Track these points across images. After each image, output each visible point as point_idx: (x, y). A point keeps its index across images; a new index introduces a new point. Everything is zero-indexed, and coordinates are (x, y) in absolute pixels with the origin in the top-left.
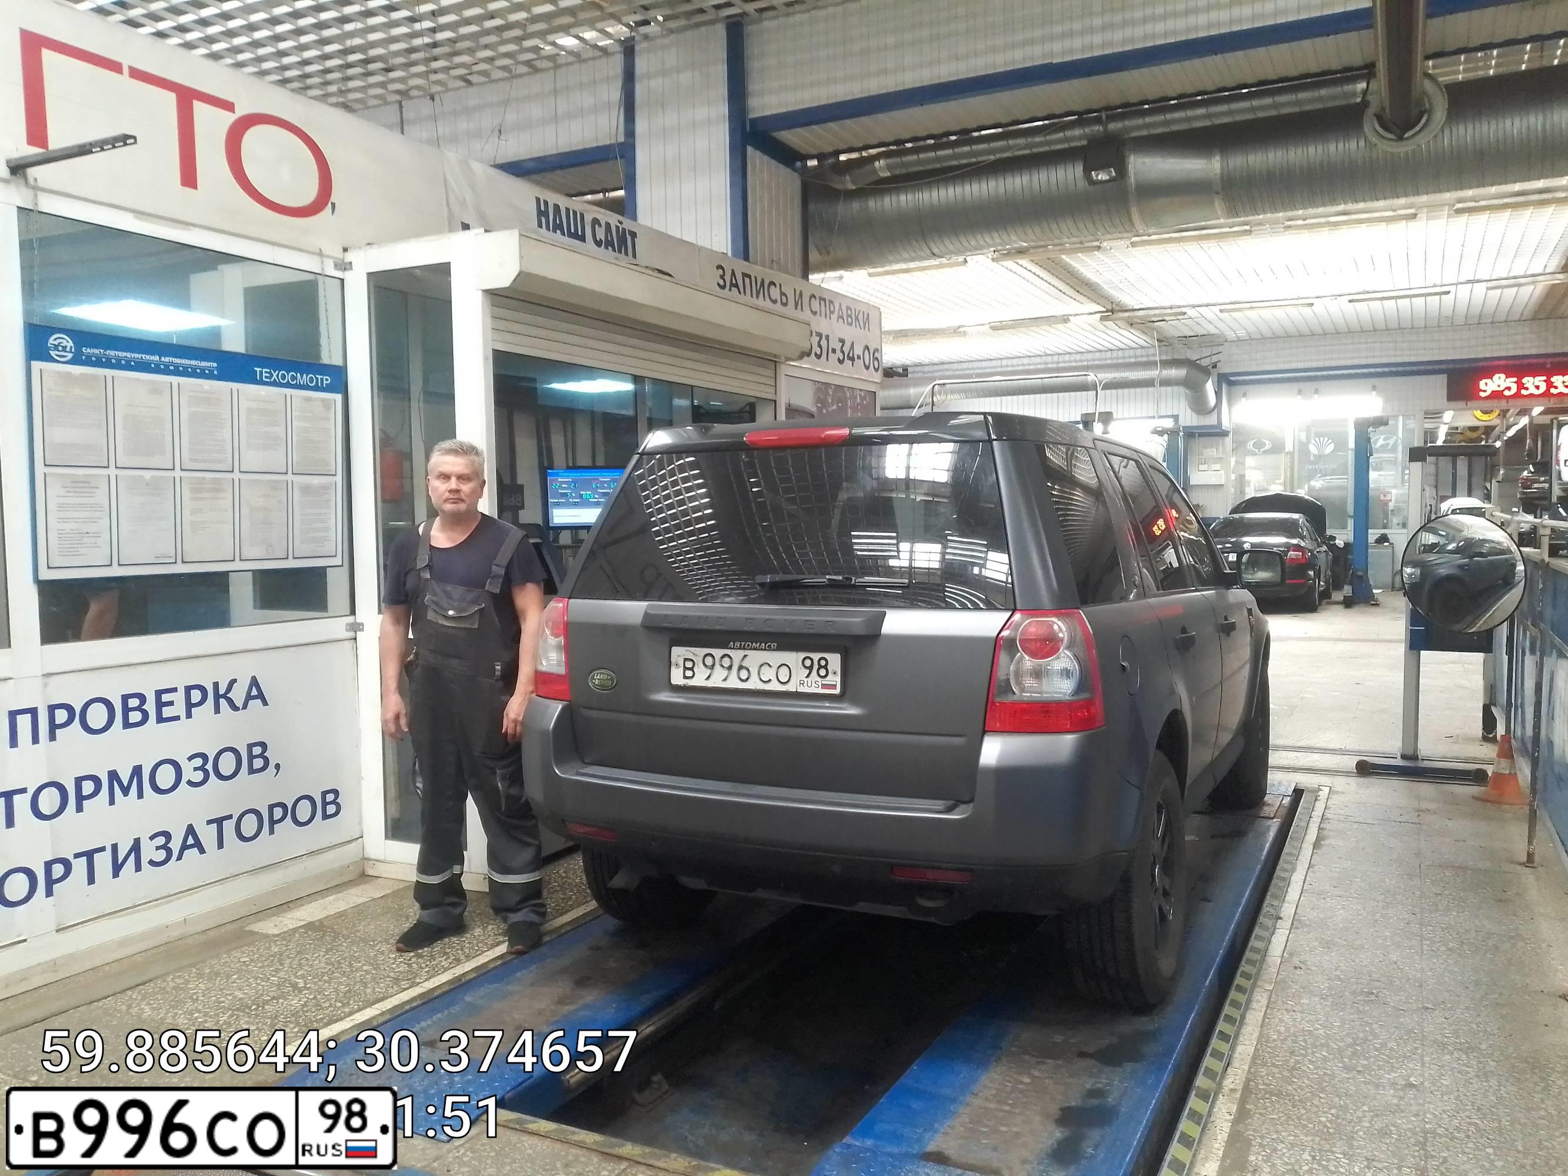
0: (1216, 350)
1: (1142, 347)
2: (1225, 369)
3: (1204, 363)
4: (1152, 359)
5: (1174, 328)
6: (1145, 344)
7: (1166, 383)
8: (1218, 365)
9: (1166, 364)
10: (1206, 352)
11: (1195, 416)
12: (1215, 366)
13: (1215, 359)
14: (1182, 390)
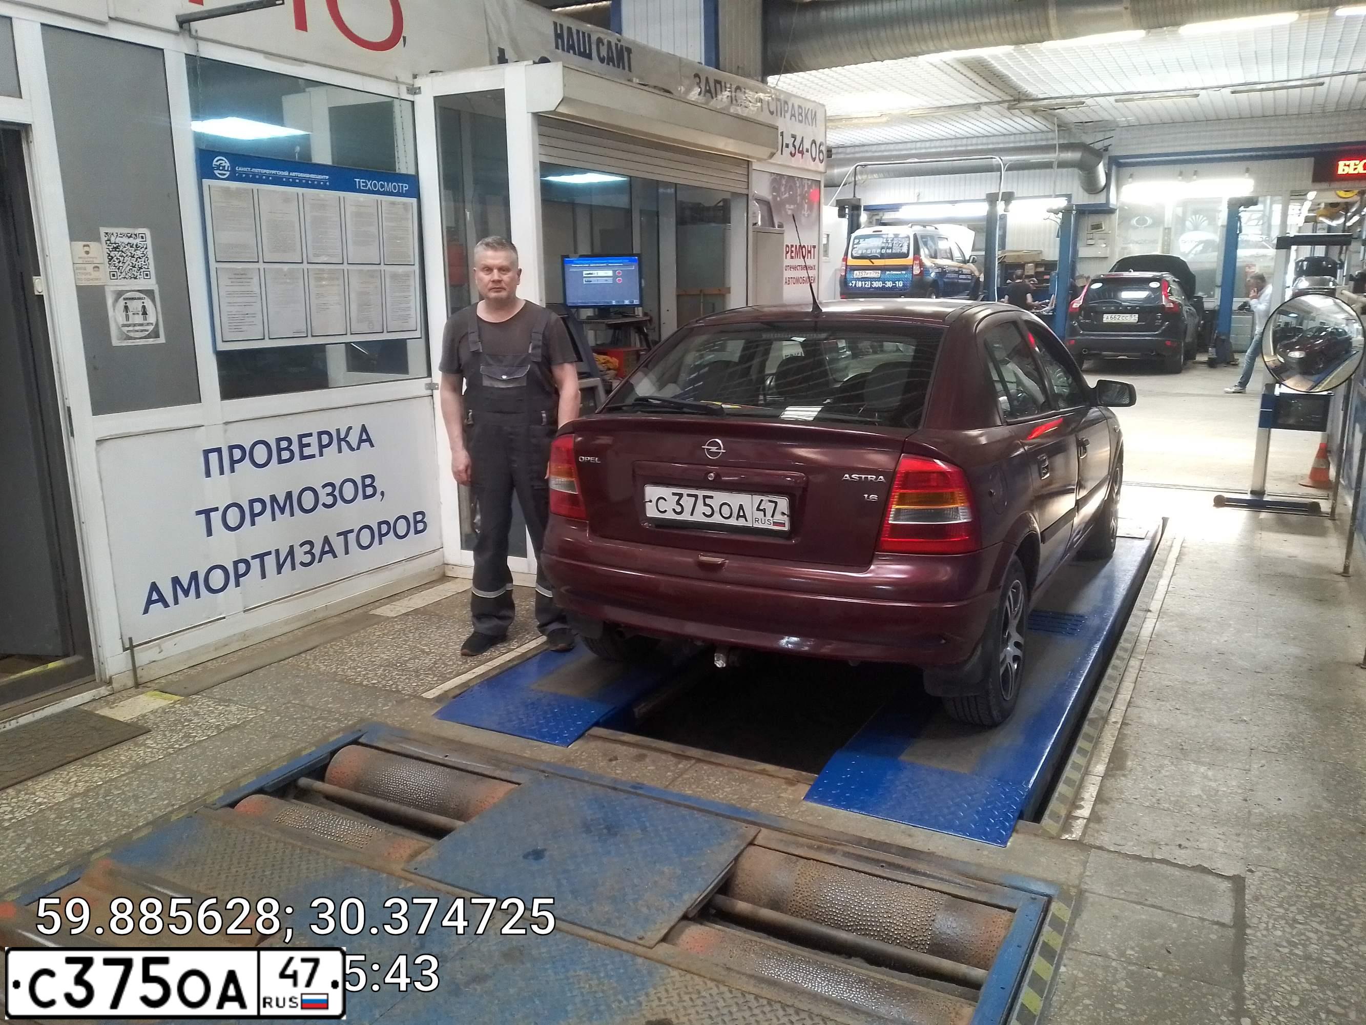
0: (1108, 135)
1: (1043, 132)
2: (1116, 152)
3: (1098, 146)
4: (1051, 142)
5: (1071, 115)
6: (1045, 129)
7: (1062, 165)
8: (1110, 148)
9: (1064, 147)
10: (1100, 136)
11: (1086, 194)
12: (1106, 149)
13: (1106, 143)
14: (1076, 170)
